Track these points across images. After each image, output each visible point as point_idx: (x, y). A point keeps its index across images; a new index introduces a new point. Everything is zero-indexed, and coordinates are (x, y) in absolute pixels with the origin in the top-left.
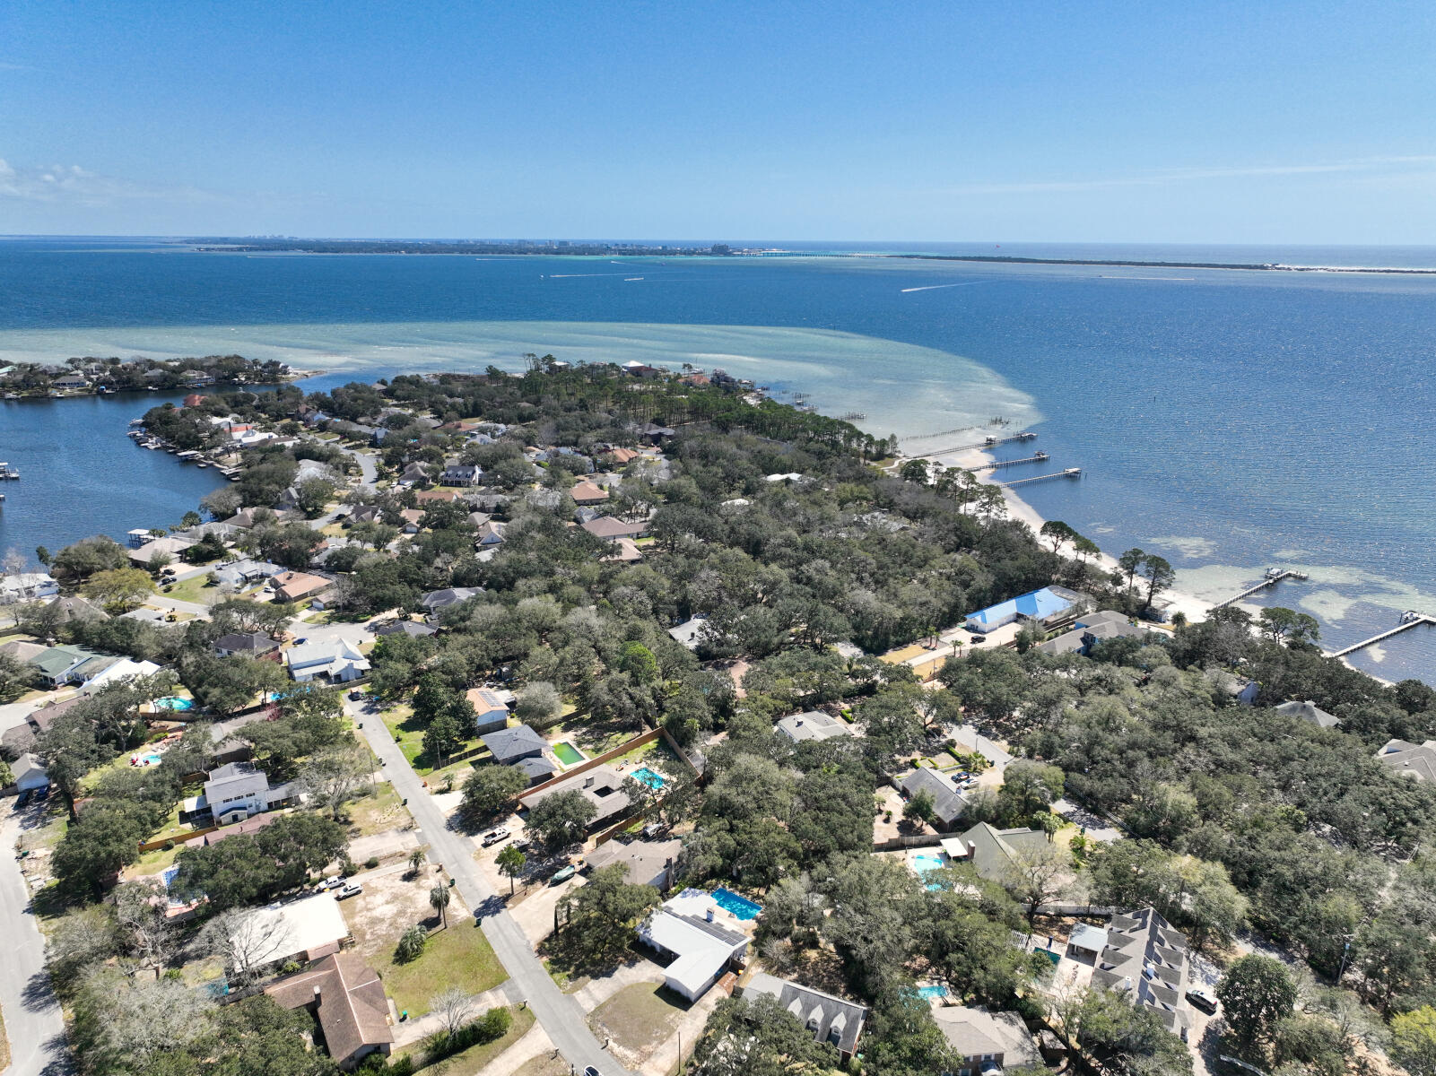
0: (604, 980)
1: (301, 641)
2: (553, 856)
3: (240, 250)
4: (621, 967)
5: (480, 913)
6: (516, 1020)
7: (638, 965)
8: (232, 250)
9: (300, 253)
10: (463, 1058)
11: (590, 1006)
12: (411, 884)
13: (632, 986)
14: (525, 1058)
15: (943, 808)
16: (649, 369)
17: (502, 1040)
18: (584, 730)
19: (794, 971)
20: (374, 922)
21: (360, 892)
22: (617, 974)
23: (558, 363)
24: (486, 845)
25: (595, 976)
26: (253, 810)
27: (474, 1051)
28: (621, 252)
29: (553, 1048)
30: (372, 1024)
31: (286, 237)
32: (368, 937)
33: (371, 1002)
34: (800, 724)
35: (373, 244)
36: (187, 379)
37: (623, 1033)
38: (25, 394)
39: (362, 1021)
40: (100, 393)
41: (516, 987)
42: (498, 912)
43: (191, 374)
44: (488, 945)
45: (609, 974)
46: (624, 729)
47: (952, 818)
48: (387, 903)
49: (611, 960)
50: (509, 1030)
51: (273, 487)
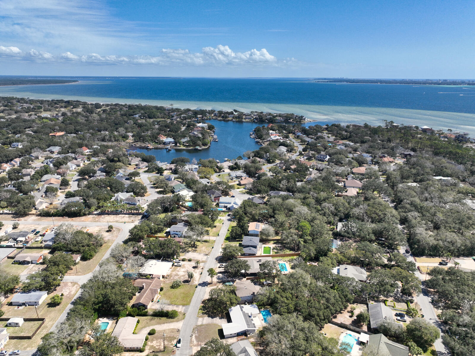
0: (210, 318)
1: (233, 197)
2: (232, 278)
3: (327, 82)
4: (218, 318)
5: (200, 285)
6: (180, 316)
7: (223, 319)
8: (325, 82)
9: (345, 83)
10: (160, 319)
11: (199, 323)
12: (193, 269)
13: (215, 324)
14: (172, 327)
15: (374, 322)
16: (431, 130)
17: (172, 320)
18: (280, 245)
19: (263, 347)
20: (177, 275)
21: (180, 266)
22: (215, 319)
23: (395, 124)
24: (219, 267)
25: (209, 316)
26: (180, 236)
27: (164, 319)
28: (469, 84)
29: (180, 329)
30: (147, 299)
31: (345, 78)
32: (171, 278)
33: (152, 293)
34: (346, 269)
35: (371, 80)
36: (276, 119)
37: (199, 335)
38: (237, 120)
39: (146, 296)
40: (254, 121)
41: (188, 308)
42: (204, 286)
43: (277, 118)
44: (194, 294)
45: (212, 318)
46: (291, 249)
47: (374, 327)
48: (184, 272)
49: (217, 314)
50: (176, 318)
51: (263, 152)
